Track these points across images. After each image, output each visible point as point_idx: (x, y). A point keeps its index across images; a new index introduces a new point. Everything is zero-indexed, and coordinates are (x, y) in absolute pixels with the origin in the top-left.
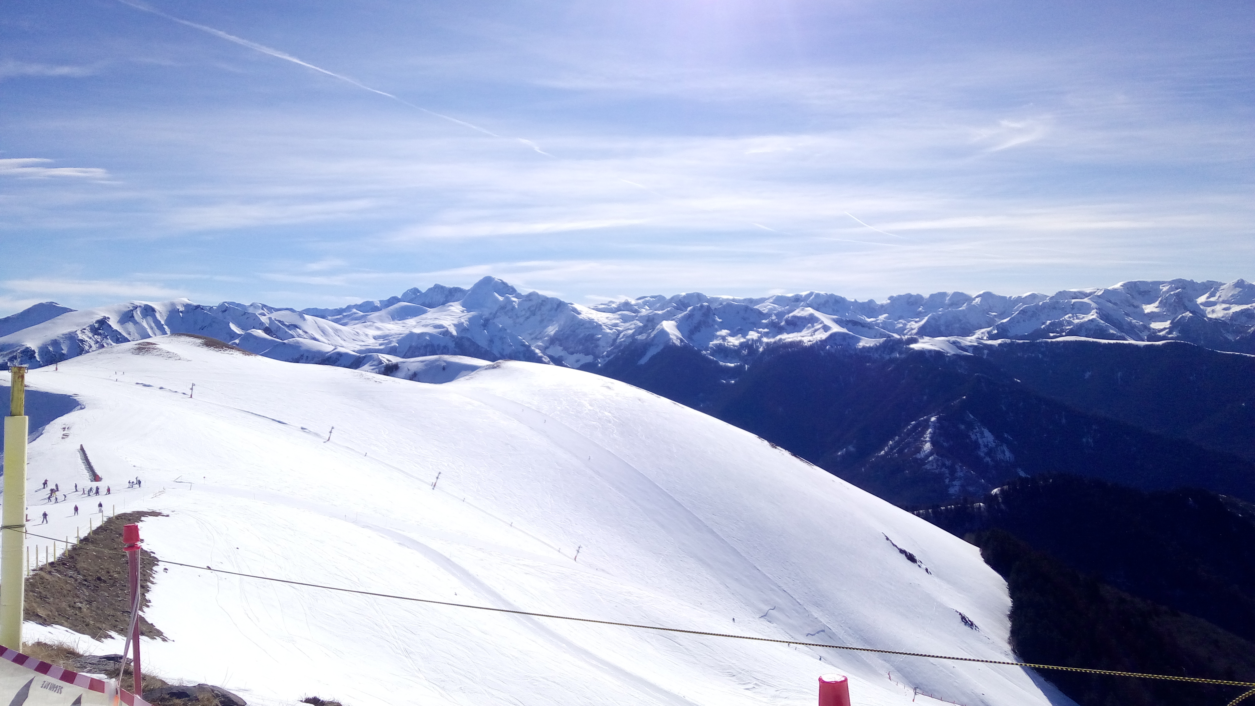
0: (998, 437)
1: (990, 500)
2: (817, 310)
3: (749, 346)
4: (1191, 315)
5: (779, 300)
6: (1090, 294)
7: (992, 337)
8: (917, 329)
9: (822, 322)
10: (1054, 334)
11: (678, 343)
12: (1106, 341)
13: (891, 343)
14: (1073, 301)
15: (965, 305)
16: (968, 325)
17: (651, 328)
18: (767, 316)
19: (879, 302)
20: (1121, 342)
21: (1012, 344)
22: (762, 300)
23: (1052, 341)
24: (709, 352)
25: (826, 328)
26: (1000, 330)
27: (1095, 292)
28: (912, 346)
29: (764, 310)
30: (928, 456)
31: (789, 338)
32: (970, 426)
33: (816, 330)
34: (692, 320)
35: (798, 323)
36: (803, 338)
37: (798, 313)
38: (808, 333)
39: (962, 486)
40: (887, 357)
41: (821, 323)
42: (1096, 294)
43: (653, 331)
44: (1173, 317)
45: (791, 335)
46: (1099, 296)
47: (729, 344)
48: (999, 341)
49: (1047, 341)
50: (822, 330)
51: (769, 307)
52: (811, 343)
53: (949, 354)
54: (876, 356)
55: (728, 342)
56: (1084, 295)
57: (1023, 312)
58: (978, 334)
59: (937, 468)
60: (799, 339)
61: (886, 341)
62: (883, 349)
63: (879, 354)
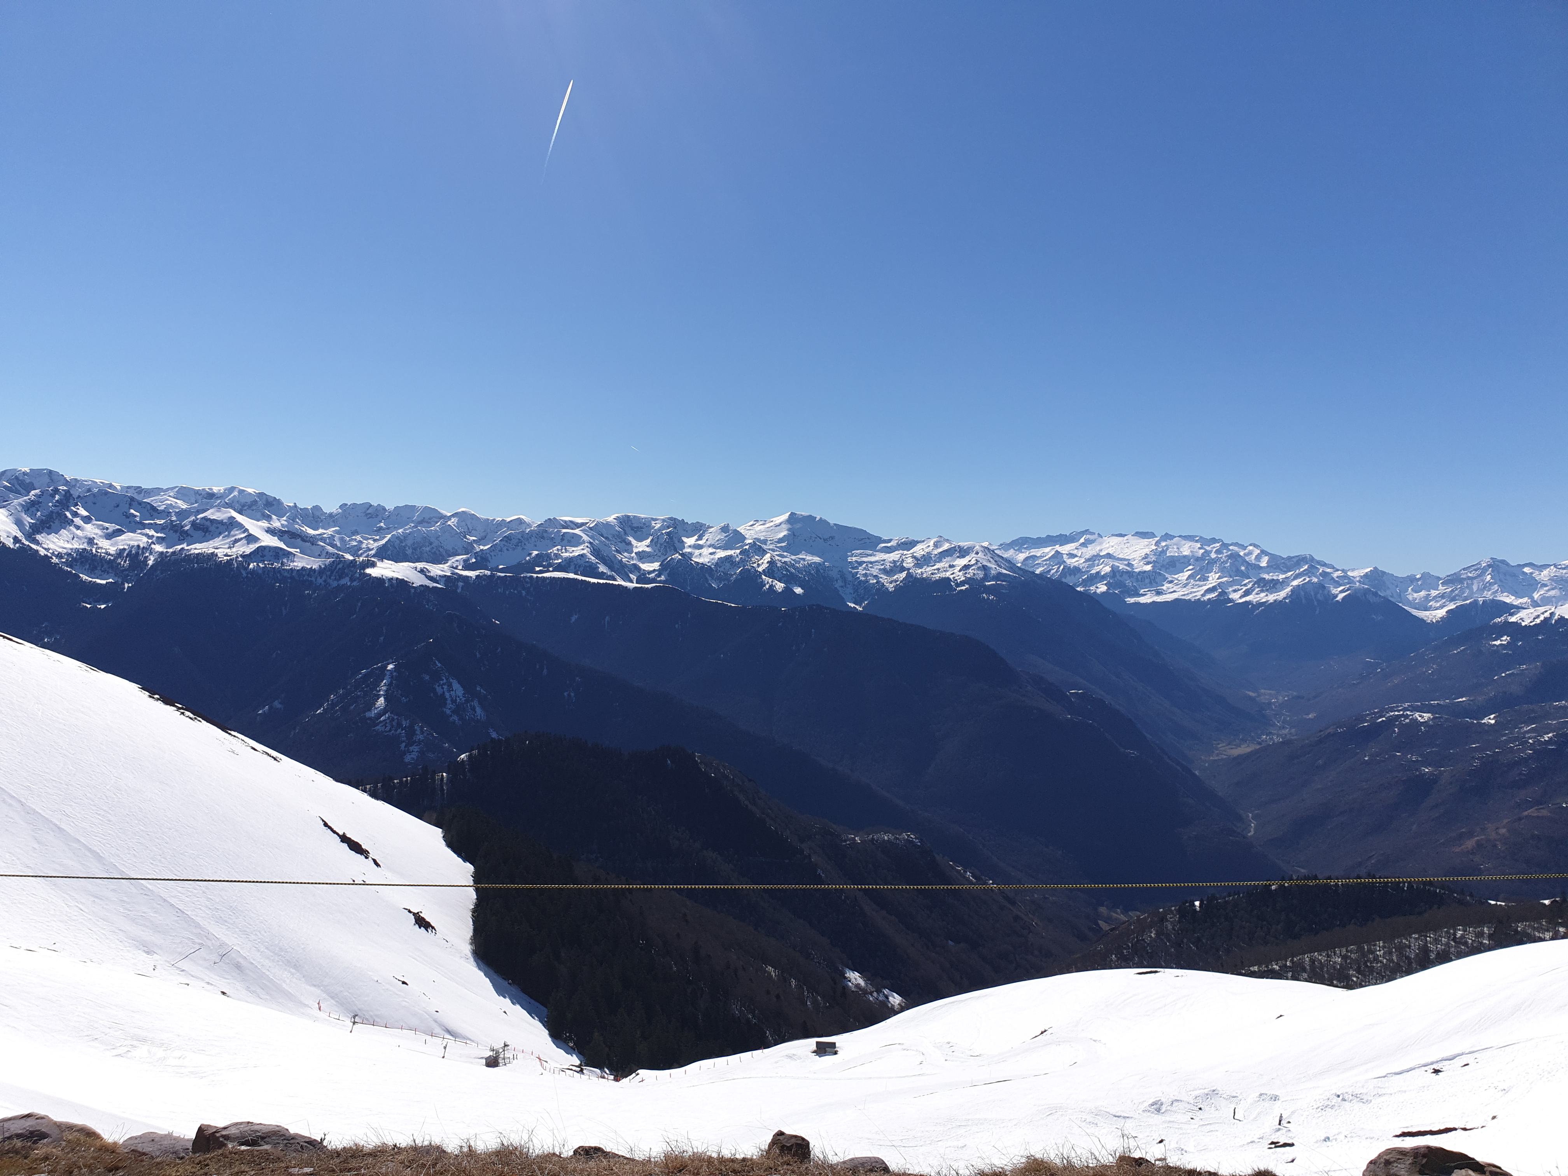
0: (469, 690)
1: (456, 768)
2: (240, 513)
3: (135, 556)
4: (679, 557)
5: (183, 493)
6: (583, 524)
7: (467, 566)
8: (375, 549)
9: (247, 530)
10: (541, 568)
11: (10, 543)
12: (596, 581)
13: (340, 566)
14: (564, 531)
15: (438, 524)
16: (441, 549)
18: (166, 513)
19: (327, 510)
20: (611, 582)
21: (492, 576)
22: (157, 491)
23: (537, 576)
24: (64, 560)
25: (251, 539)
26: (479, 558)
27: (588, 523)
28: (368, 571)
29: (159, 506)
30: (380, 715)
31: (196, 549)
32: (436, 676)
33: (236, 541)
35: (212, 528)
36: (216, 551)
37: (212, 514)
38: (225, 544)
39: (421, 752)
40: (335, 584)
41: (244, 532)
42: (587, 525)
44: (663, 558)
45: (197, 546)
46: (591, 529)
47: (99, 551)
48: (477, 573)
49: (532, 576)
50: (244, 541)
51: (169, 502)
52: (229, 558)
53: (414, 585)
54: (320, 581)
55: (99, 548)
56: (576, 525)
57: (508, 539)
58: (452, 561)
59: (390, 730)
60: (211, 551)
61: (333, 562)
62: (328, 573)
63: (323, 579)
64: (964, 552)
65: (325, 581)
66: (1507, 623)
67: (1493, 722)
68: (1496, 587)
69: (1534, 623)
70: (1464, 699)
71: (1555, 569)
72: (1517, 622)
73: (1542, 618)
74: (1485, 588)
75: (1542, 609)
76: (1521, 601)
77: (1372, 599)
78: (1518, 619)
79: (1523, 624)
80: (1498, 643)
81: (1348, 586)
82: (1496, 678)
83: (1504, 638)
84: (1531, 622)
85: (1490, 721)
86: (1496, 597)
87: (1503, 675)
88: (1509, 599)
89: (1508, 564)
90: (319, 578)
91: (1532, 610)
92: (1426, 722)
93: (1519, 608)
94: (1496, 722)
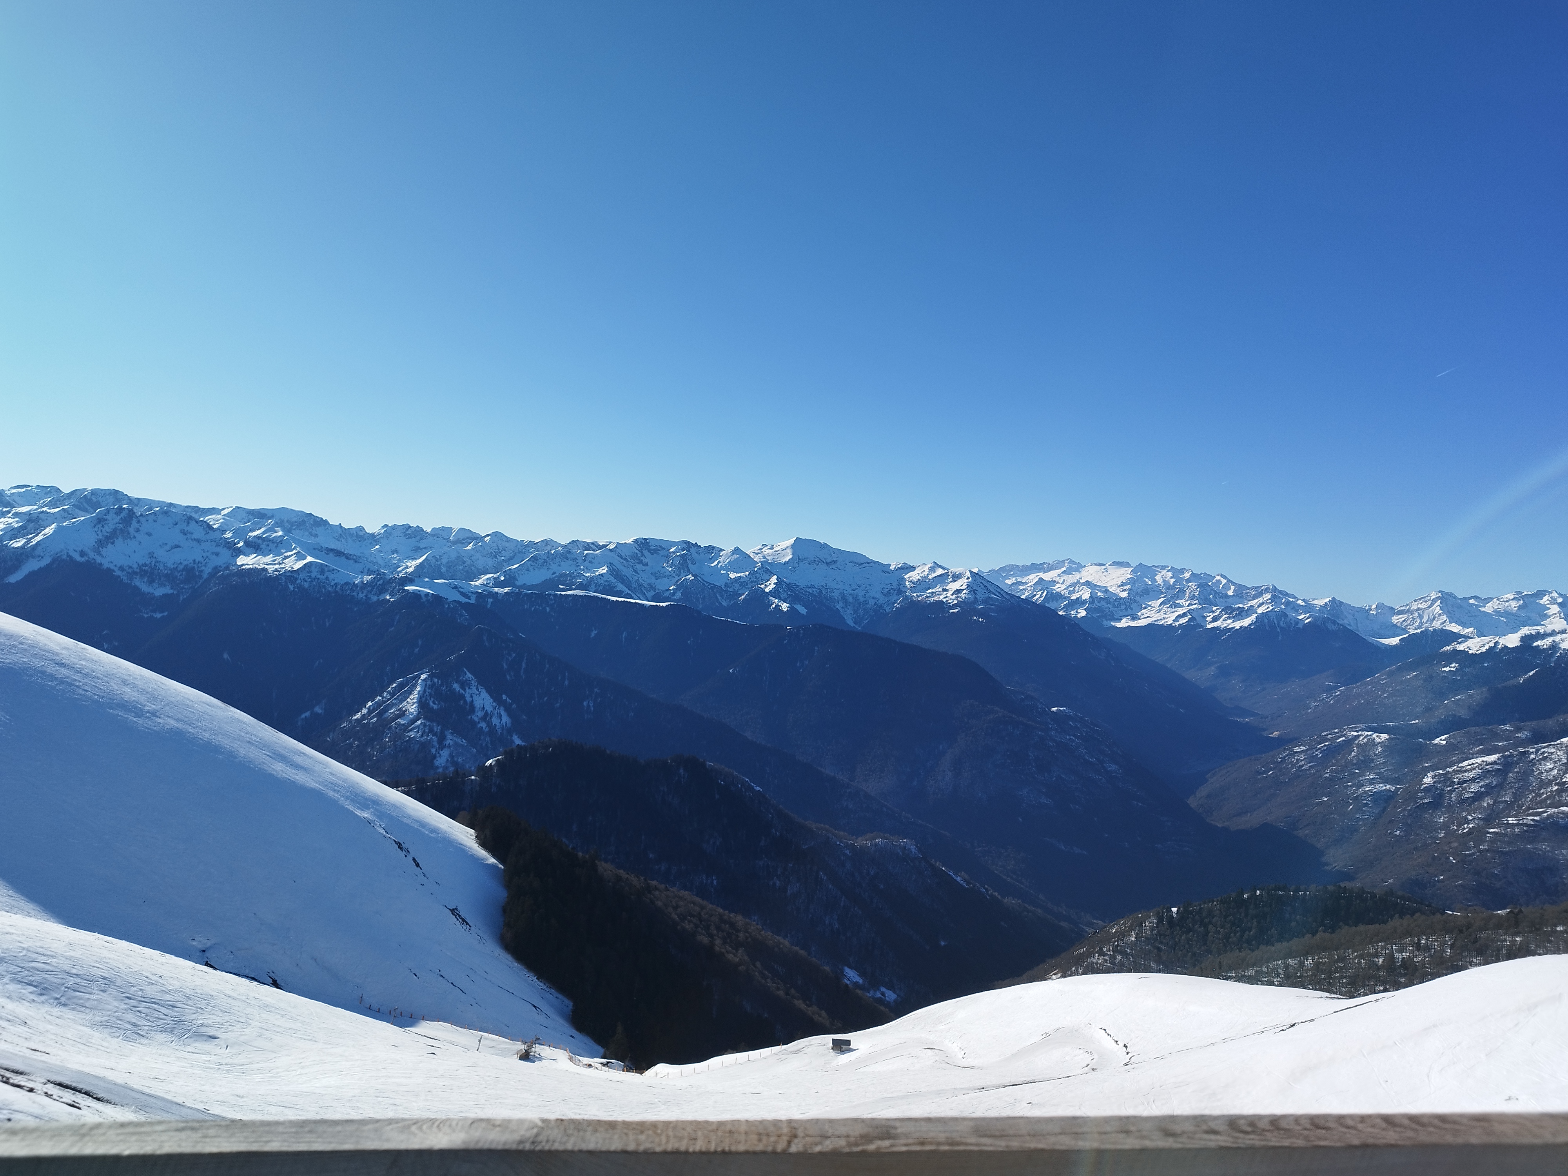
0: (496, 698)
1: (485, 772)
3: (191, 569)
4: (693, 578)
5: (237, 513)
6: (604, 546)
7: (498, 584)
8: (413, 567)
9: (295, 548)
10: (564, 586)
11: (77, 556)
12: (615, 599)
13: (381, 582)
14: (586, 552)
15: (472, 543)
16: (473, 568)
17: (32, 531)
18: (219, 531)
19: (369, 530)
20: (629, 600)
21: (520, 593)
22: (213, 511)
23: (560, 594)
24: (126, 573)
25: (300, 556)
26: (507, 576)
27: (608, 545)
28: (407, 588)
29: (215, 524)
30: (414, 721)
31: (249, 563)
32: (465, 684)
33: (285, 558)
34: (103, 526)
35: (263, 546)
36: (266, 567)
38: (275, 560)
39: (451, 756)
40: (375, 598)
41: (292, 549)
42: (607, 547)
43: (37, 535)
44: (677, 578)
45: (252, 560)
46: (611, 550)
47: (158, 565)
48: (507, 590)
49: (556, 594)
50: (292, 558)
51: (223, 520)
52: (278, 573)
53: (449, 601)
54: (361, 595)
55: (158, 562)
56: (597, 547)
57: (534, 559)
58: (485, 578)
59: (422, 736)
60: (262, 566)
61: (374, 578)
62: (370, 589)
63: (364, 594)
64: (956, 577)
65: (366, 596)
66: (1455, 650)
67: (1444, 743)
68: (1444, 617)
69: (1480, 652)
70: (1417, 721)
71: (1498, 602)
72: (1464, 651)
73: (1487, 647)
74: (1434, 618)
75: (1487, 639)
76: (1467, 630)
77: (1331, 627)
78: (1466, 647)
79: (1470, 652)
80: (1447, 669)
81: (1308, 615)
82: (1446, 702)
83: (1453, 665)
84: (1477, 651)
85: (1441, 742)
86: (1445, 626)
87: (1453, 699)
88: (1455, 628)
89: (1455, 597)
90: (360, 593)
91: (1478, 639)
92: (1383, 742)
93: (1467, 638)
94: (1446, 743)
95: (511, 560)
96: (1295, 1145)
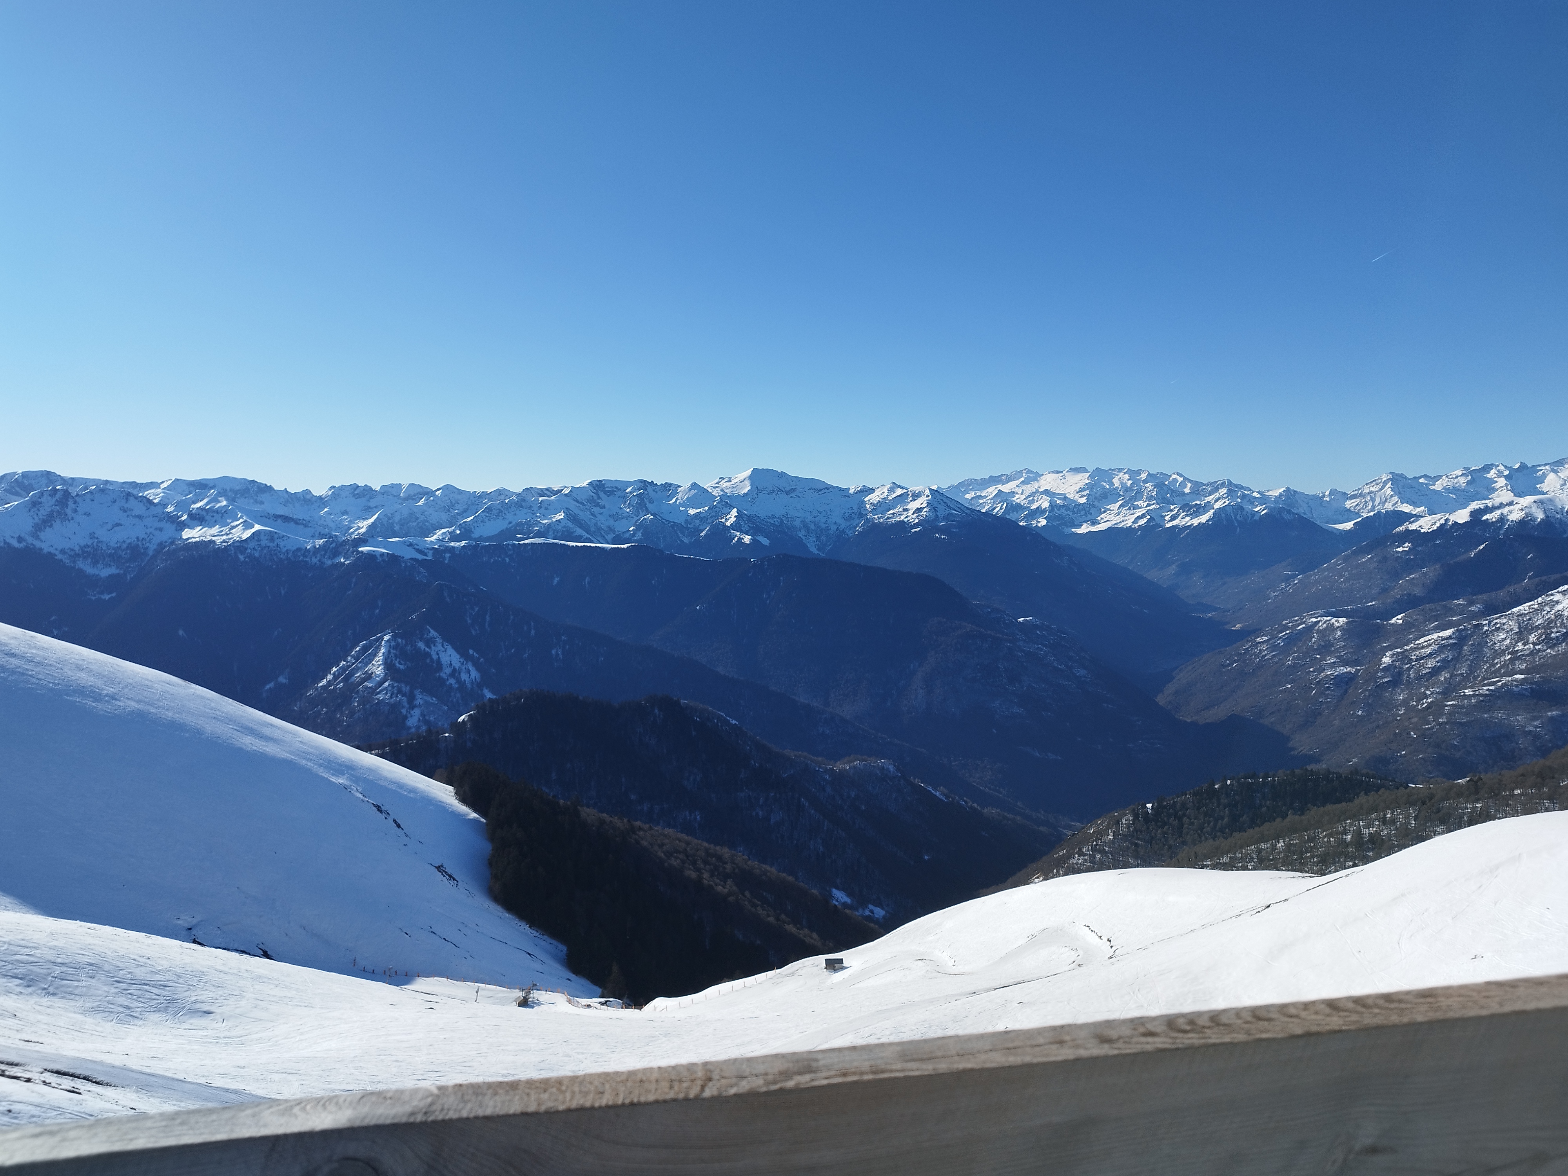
0: (463, 654)
1: (458, 727)
3: (135, 547)
4: (652, 517)
5: (177, 485)
6: (559, 491)
7: (454, 538)
8: (365, 527)
9: (242, 517)
10: (522, 536)
12: (574, 544)
13: (333, 545)
14: (541, 499)
15: (424, 499)
16: (427, 524)
19: (316, 493)
20: (589, 544)
21: (477, 546)
22: (152, 485)
23: (519, 543)
24: (68, 556)
25: (246, 525)
26: (463, 530)
27: (562, 490)
28: (361, 549)
29: (155, 498)
30: (381, 683)
31: (195, 536)
32: (429, 642)
33: (232, 528)
35: (208, 518)
36: (214, 538)
37: (207, 504)
38: (221, 531)
39: (423, 715)
40: (329, 562)
41: (239, 519)
42: (562, 492)
44: (636, 518)
45: (198, 532)
46: (566, 495)
47: (101, 544)
48: (463, 543)
49: (514, 544)
50: (240, 528)
51: (163, 494)
52: (227, 544)
53: (405, 559)
54: (314, 560)
55: (100, 542)
56: (551, 493)
57: (489, 510)
58: (439, 533)
59: (391, 697)
60: (209, 538)
61: (326, 542)
62: (323, 553)
63: (318, 559)
64: (916, 496)
65: (320, 561)
66: (1407, 530)
67: (1400, 622)
68: (1396, 499)
69: (1431, 530)
70: (1374, 603)
71: (1447, 479)
72: (1416, 530)
73: (1438, 525)
74: (1386, 500)
75: (1438, 516)
76: (1418, 510)
77: (1287, 517)
78: (1417, 526)
79: (1422, 531)
80: (1400, 549)
81: (1264, 506)
82: (1401, 582)
83: (1406, 545)
84: (1429, 529)
85: (1398, 621)
86: (1397, 507)
87: (1408, 579)
88: (1406, 508)
89: (1406, 478)
90: (313, 558)
91: (1429, 518)
92: (1341, 626)
93: (1418, 517)
94: (1403, 622)
95: (465, 513)
96: (1236, 1041)
